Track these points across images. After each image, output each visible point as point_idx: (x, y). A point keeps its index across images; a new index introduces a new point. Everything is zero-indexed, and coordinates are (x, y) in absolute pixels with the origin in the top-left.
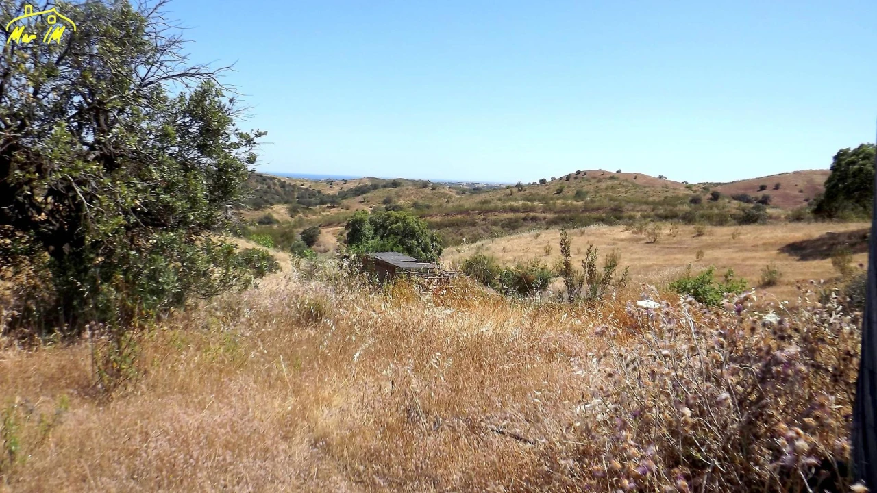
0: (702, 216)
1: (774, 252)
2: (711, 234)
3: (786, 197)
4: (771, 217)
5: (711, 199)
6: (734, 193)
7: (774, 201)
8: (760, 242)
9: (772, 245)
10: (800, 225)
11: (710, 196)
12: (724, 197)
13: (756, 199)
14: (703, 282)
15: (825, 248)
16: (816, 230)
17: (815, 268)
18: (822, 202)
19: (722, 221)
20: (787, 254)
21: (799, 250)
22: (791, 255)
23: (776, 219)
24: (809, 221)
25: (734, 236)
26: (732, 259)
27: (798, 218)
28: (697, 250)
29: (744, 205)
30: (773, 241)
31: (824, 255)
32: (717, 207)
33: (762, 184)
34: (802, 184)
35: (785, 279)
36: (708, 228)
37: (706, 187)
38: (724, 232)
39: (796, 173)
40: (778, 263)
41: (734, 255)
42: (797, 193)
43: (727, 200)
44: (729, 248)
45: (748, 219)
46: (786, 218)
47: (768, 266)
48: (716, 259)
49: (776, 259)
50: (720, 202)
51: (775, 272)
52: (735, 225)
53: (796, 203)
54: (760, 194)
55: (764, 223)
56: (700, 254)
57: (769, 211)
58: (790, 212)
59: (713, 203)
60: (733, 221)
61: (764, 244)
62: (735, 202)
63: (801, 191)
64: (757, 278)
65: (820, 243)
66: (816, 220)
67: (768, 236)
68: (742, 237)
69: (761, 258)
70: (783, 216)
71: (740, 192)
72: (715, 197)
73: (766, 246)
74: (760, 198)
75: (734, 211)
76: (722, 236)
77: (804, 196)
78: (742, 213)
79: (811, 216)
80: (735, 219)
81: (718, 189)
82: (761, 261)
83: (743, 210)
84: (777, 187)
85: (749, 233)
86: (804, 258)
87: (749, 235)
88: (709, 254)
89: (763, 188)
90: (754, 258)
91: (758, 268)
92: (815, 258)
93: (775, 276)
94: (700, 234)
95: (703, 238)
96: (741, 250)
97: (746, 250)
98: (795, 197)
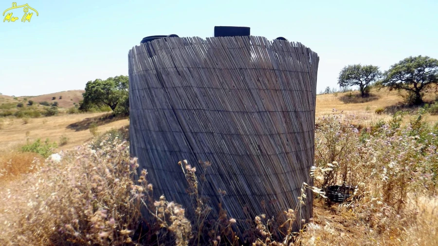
0: (26, 114)
1: (64, 129)
2: (32, 122)
3: (66, 103)
4: (60, 113)
5: (28, 104)
6: (41, 101)
7: (60, 105)
8: (57, 125)
9: (63, 125)
10: (74, 115)
11: (28, 103)
12: (36, 103)
13: (51, 104)
14: (36, 146)
15: (85, 125)
16: (81, 117)
17: (83, 134)
18: (83, 104)
19: (37, 115)
20: (70, 129)
21: (75, 127)
22: (72, 130)
23: (62, 113)
24: (77, 113)
25: (44, 122)
26: (44, 134)
27: (72, 112)
28: (26, 131)
29: (46, 107)
30: (63, 124)
31: (86, 128)
32: (33, 108)
33: (54, 96)
34: (72, 97)
35: (70, 141)
36: (30, 119)
37: (25, 99)
38: (39, 121)
39: (69, 91)
40: (67, 134)
41: (45, 132)
42: (70, 101)
43: (37, 105)
44: (43, 128)
45: (50, 114)
46: (67, 112)
47: (62, 136)
48: (37, 135)
49: (66, 132)
50: (34, 106)
51: (65, 138)
52: (43, 117)
53: (70, 105)
54: (53, 102)
55: (57, 116)
56: (28, 133)
57: (59, 109)
58: (68, 110)
59: (30, 106)
60: (42, 116)
61: (59, 125)
62: (41, 105)
63: (72, 100)
64: (58, 142)
65: (83, 123)
66: (80, 113)
67: (60, 121)
68: (48, 123)
69: (58, 132)
70: (65, 112)
71: (43, 101)
72: (31, 103)
73: (60, 126)
74: (53, 104)
75: (42, 110)
76: (38, 123)
77: (73, 102)
78: (46, 111)
79: (78, 111)
80: (42, 114)
81: (32, 99)
82: (59, 133)
83: (47, 109)
84: (61, 98)
85: (51, 120)
86: (77, 130)
87: (51, 122)
88: (32, 133)
89: (54, 98)
90: (55, 132)
91: (58, 137)
92: (82, 130)
93: (67, 140)
94: (26, 123)
95: (28, 125)
96: (48, 129)
97: (51, 129)
98: (69, 102)
